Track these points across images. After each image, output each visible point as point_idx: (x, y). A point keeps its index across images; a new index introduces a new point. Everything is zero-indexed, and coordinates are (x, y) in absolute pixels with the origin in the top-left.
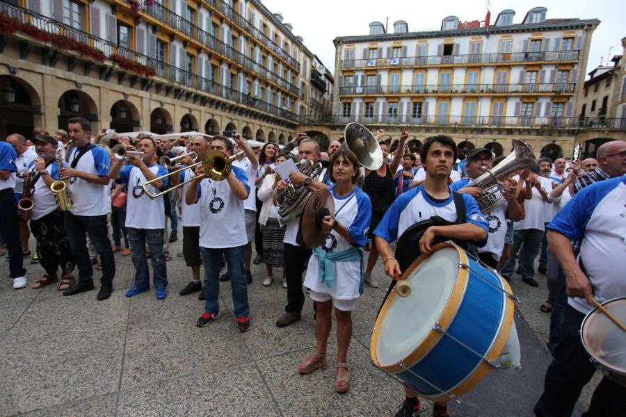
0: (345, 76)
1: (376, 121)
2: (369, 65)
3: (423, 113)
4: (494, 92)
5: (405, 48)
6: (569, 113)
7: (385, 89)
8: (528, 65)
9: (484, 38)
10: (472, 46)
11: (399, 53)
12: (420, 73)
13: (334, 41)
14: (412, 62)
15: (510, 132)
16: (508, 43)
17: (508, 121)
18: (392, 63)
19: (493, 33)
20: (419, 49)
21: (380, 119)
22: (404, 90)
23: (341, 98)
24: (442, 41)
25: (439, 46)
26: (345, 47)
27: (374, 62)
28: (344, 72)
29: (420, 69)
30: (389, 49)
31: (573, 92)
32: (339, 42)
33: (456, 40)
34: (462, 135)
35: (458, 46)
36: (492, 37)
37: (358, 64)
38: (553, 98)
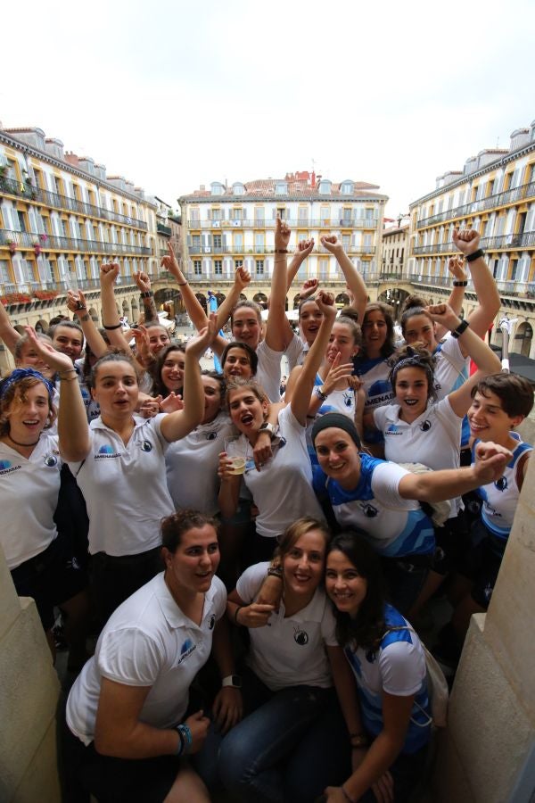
0: (193, 236)
1: (226, 277)
2: (214, 226)
3: (265, 271)
4: (319, 253)
5: (245, 211)
6: (373, 270)
7: (230, 249)
8: (343, 231)
9: (309, 204)
10: (300, 211)
11: (241, 215)
12: (259, 235)
13: (179, 201)
14: (252, 224)
15: (333, 285)
16: (327, 211)
17: (331, 276)
18: (235, 225)
19: (315, 200)
20: (257, 212)
21: (229, 276)
22: (247, 250)
23: (192, 257)
24: (275, 206)
25: (274, 211)
26: (189, 207)
27: (218, 223)
28: (191, 231)
29: (259, 230)
30: (230, 211)
31: (374, 253)
32: (183, 202)
33: (287, 206)
34: (297, 289)
35: (289, 210)
36: (316, 204)
37: (203, 225)
38: (362, 257)
